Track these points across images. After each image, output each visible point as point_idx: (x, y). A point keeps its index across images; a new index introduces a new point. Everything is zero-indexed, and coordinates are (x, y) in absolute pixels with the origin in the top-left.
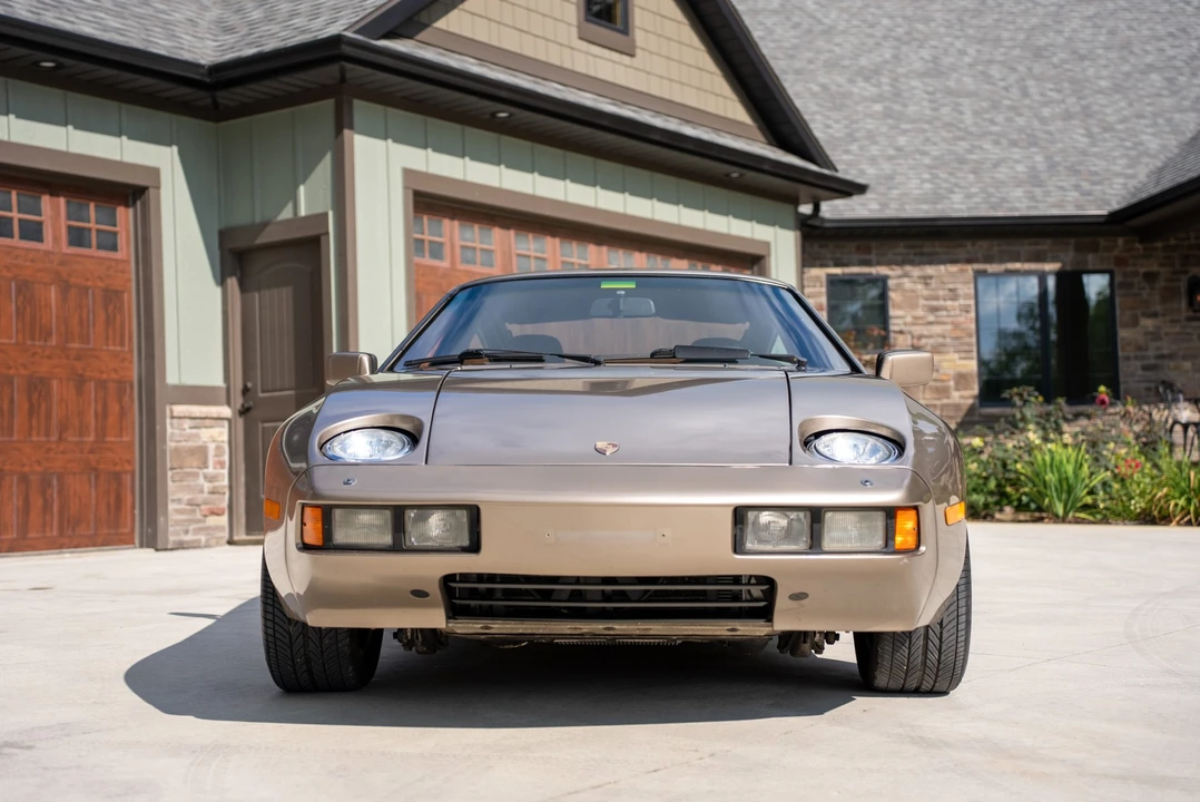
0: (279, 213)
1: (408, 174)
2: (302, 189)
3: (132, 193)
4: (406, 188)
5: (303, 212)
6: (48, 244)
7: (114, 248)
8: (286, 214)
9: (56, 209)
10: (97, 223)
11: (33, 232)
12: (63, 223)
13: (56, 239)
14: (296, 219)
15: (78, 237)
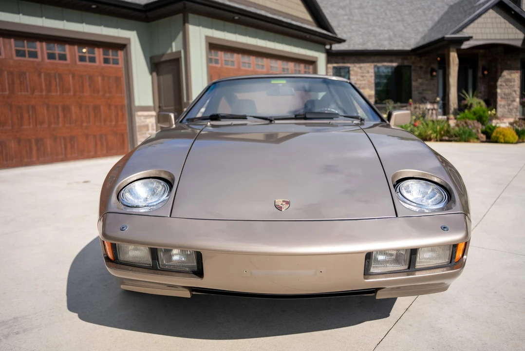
0: (167, 51)
1: (207, 37)
2: (174, 44)
3: (122, 46)
4: (206, 41)
5: (174, 50)
6: (97, 64)
7: (117, 64)
8: (169, 51)
9: (99, 52)
10: (113, 56)
11: (92, 60)
12: (102, 57)
13: (100, 62)
14: (172, 53)
15: (106, 61)
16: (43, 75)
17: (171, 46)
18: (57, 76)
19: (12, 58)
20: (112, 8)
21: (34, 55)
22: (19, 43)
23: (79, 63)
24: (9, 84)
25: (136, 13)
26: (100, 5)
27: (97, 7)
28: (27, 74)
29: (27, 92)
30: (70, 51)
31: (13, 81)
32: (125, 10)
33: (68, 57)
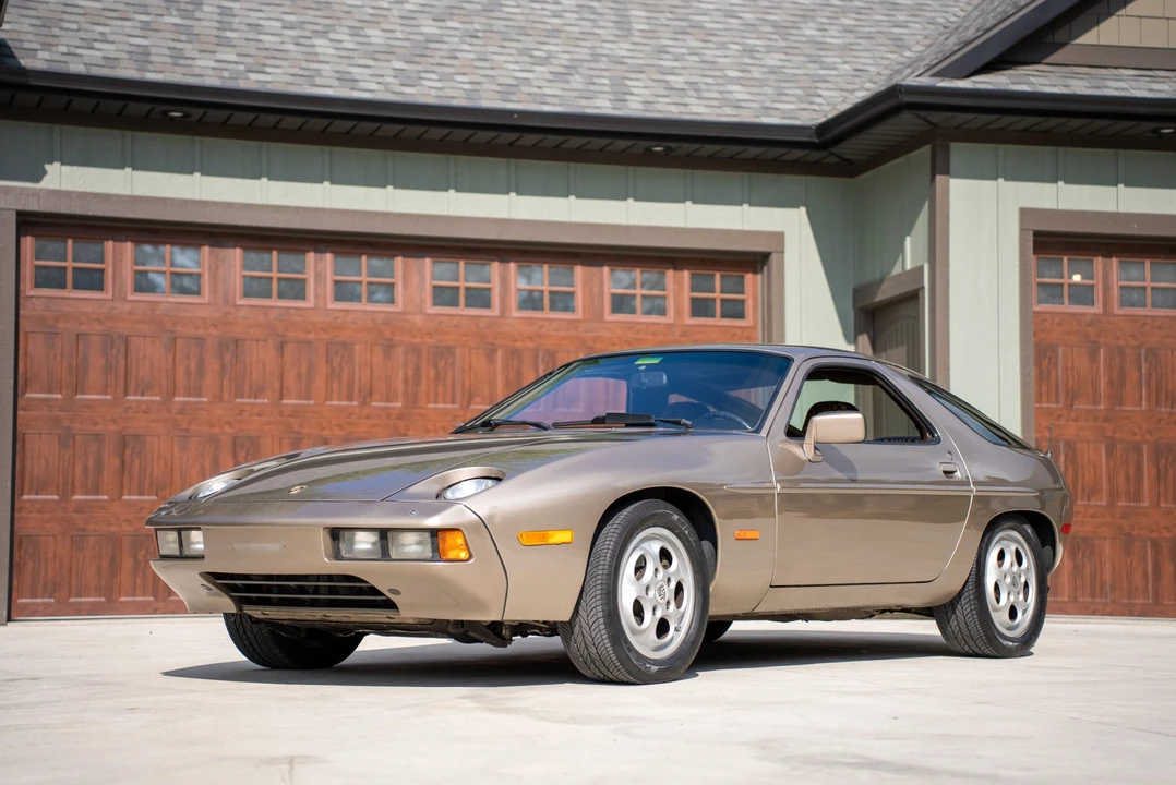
0: (893, 267)
1: (1026, 214)
2: (908, 239)
4: (1022, 230)
5: (908, 266)
6: (670, 317)
7: (740, 315)
8: (897, 270)
9: (679, 283)
10: (722, 292)
11: (656, 306)
12: (687, 295)
13: (678, 312)
14: (904, 275)
15: (700, 308)
16: (499, 354)
17: (902, 250)
18: (541, 354)
19: (422, 312)
20: (710, 149)
21: (480, 298)
22: (445, 267)
23: (609, 317)
24: (406, 380)
25: (796, 154)
26: (674, 145)
27: (668, 149)
28: (458, 352)
29: (453, 402)
30: (585, 283)
31: (417, 369)
32: (753, 151)
33: (579, 301)
